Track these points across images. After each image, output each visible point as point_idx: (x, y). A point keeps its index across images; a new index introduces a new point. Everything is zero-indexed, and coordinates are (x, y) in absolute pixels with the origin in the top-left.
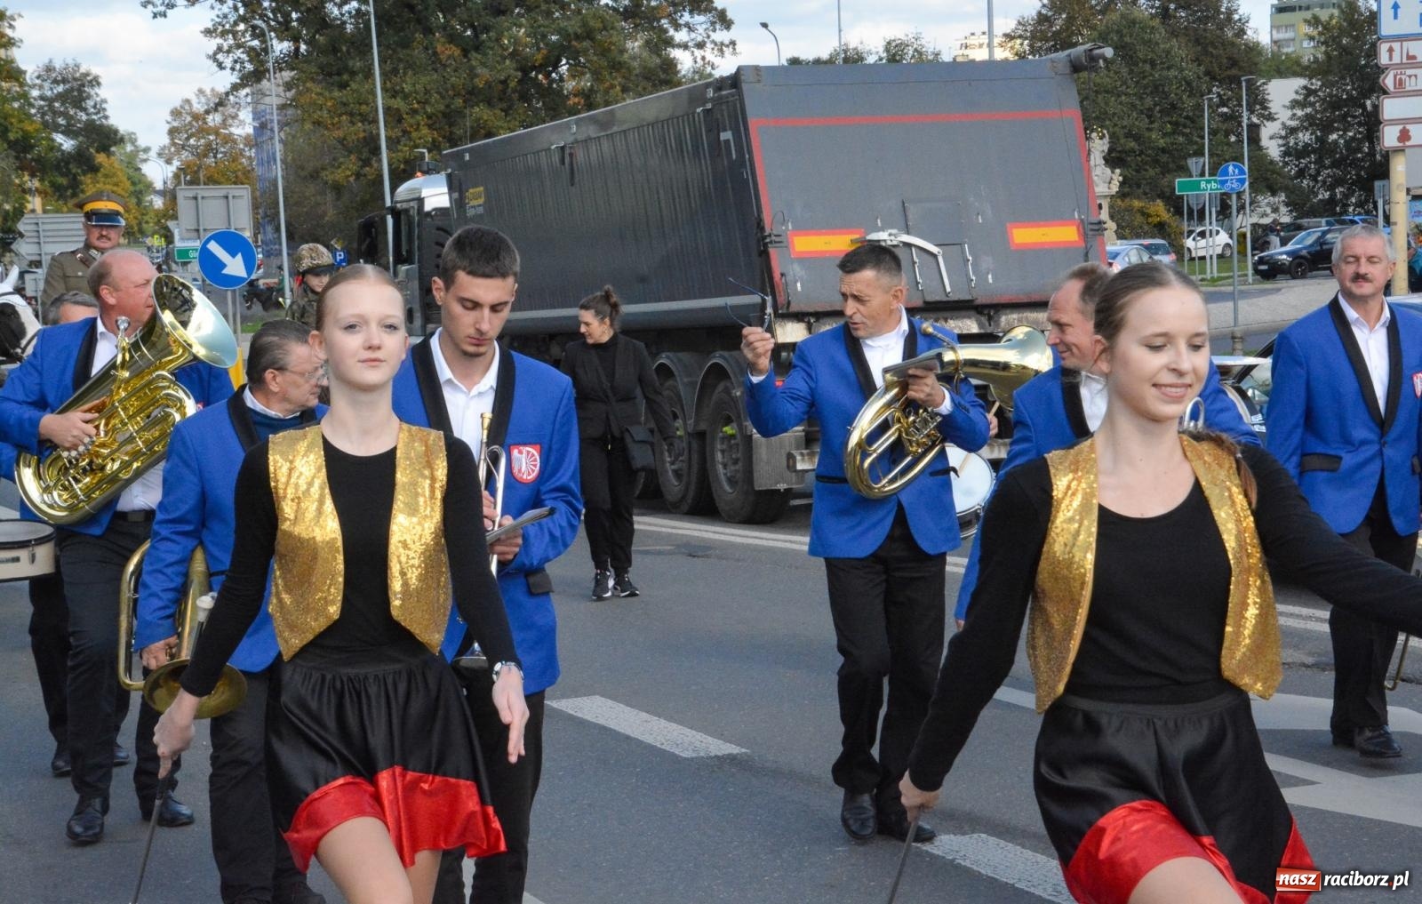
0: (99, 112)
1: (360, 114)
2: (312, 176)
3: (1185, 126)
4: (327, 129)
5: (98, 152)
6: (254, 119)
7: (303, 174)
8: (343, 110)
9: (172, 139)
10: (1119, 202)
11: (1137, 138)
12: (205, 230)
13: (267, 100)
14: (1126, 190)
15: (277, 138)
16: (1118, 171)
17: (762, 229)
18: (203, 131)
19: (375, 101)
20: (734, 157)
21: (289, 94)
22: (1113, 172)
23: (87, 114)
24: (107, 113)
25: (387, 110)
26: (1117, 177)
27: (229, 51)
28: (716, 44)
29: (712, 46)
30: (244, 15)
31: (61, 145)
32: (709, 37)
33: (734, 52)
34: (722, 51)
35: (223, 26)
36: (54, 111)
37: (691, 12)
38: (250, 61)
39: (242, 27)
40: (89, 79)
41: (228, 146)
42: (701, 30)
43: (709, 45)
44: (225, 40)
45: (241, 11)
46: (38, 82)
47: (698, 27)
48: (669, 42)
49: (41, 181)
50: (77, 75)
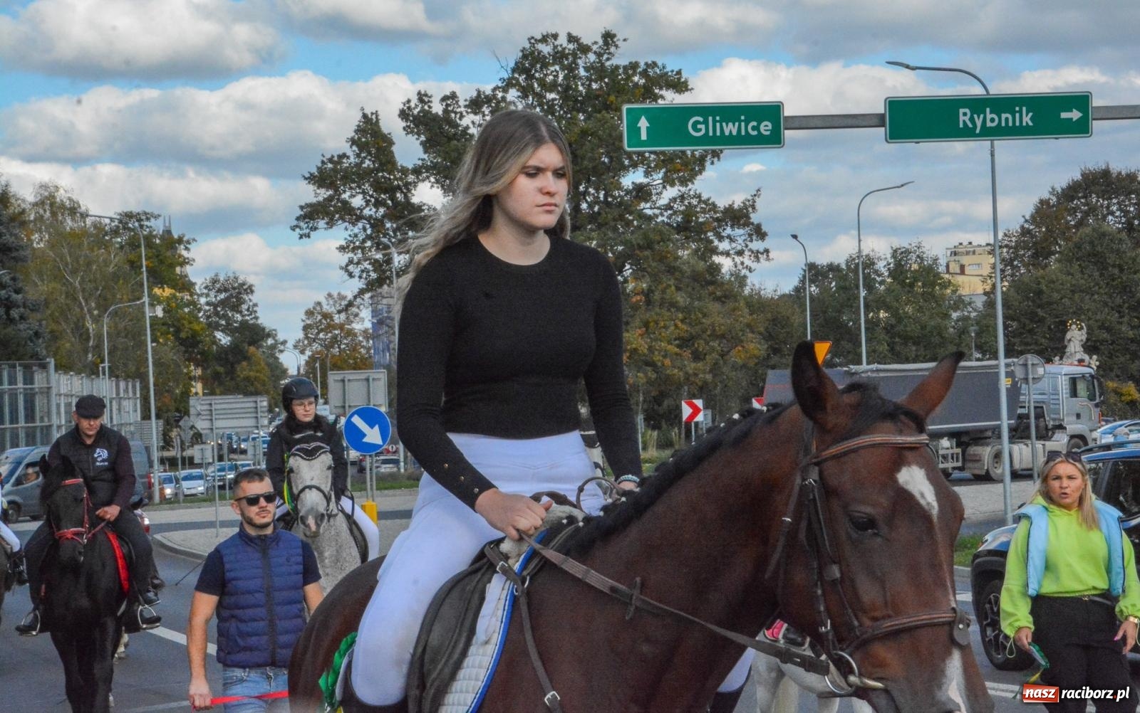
0: (251, 314)
5: (250, 344)
6: (373, 317)
9: (306, 335)
11: (1109, 330)
12: (350, 406)
13: (385, 301)
14: (1102, 372)
18: (330, 327)
23: (243, 316)
24: (257, 315)
27: (358, 263)
28: (752, 252)
29: (750, 253)
30: (371, 234)
31: (220, 340)
32: (747, 246)
33: (768, 259)
34: (758, 259)
35: (354, 243)
36: (217, 314)
37: (732, 227)
38: (375, 271)
39: (369, 244)
40: (245, 287)
41: (350, 338)
42: (740, 240)
43: (747, 253)
44: (355, 254)
45: (369, 232)
46: (205, 291)
47: (738, 238)
48: (714, 251)
49: (204, 369)
50: (236, 285)
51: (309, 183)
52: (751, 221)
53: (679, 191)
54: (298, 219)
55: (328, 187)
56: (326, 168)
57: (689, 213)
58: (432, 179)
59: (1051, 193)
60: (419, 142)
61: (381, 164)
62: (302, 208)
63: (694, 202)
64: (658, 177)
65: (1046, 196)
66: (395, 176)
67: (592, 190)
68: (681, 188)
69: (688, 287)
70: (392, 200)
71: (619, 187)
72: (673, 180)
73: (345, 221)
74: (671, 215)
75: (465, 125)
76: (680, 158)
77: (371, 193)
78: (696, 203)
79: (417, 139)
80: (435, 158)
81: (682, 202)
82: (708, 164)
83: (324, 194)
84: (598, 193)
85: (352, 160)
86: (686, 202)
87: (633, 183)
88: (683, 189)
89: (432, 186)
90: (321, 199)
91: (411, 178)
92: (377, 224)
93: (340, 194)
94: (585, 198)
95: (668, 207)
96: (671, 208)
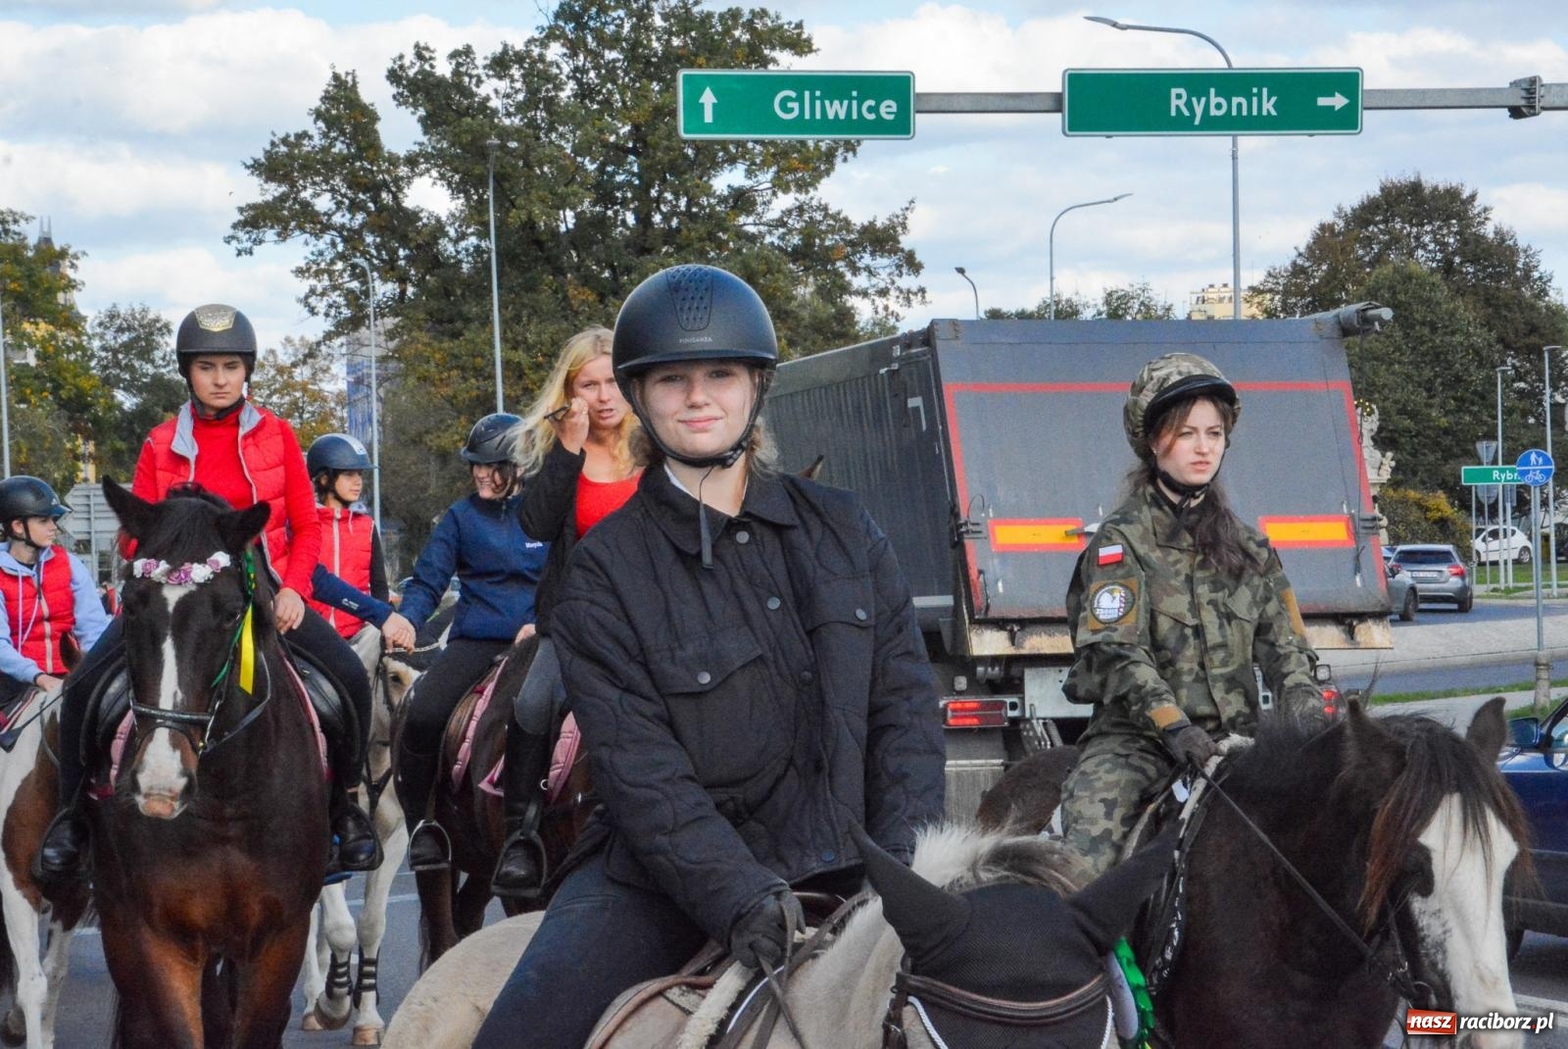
0: (168, 365)
1: (475, 369)
2: (414, 442)
3: (1473, 403)
4: (434, 385)
5: (166, 410)
6: (348, 373)
7: (403, 438)
8: (454, 363)
10: (1391, 492)
11: (1413, 415)
13: (365, 351)
14: (1400, 477)
15: (374, 396)
16: (1389, 454)
17: (957, 516)
18: (288, 387)
19: (492, 354)
20: (924, 428)
21: (392, 345)
22: (1384, 456)
23: (156, 368)
25: (506, 364)
26: (1389, 461)
27: (323, 294)
28: (901, 291)
29: (897, 293)
30: (343, 252)
31: (122, 403)
32: (893, 283)
33: (924, 301)
34: (908, 300)
35: (318, 264)
36: (118, 364)
37: (873, 254)
38: (347, 306)
39: (339, 265)
40: (158, 325)
41: (317, 404)
42: (884, 274)
43: (893, 293)
44: (319, 281)
45: (340, 247)
46: (99, 330)
47: (881, 271)
48: (845, 289)
49: (97, 445)
50: (145, 322)
51: (252, 173)
52: (901, 246)
53: (796, 199)
54: (235, 226)
55: (281, 180)
56: (277, 153)
57: (810, 232)
58: (434, 173)
59: (1335, 214)
60: (416, 117)
61: (359, 149)
62: (241, 210)
63: (818, 216)
64: (766, 178)
65: (1328, 218)
66: (379, 166)
67: (669, 196)
68: (798, 195)
69: (805, 340)
70: (375, 203)
71: (708, 191)
72: (788, 183)
73: (305, 232)
74: (784, 234)
75: (484, 95)
76: (799, 151)
77: (343, 191)
78: (820, 218)
79: (413, 113)
80: (438, 141)
81: (800, 215)
82: (838, 161)
83: (274, 190)
84: (677, 199)
85: (317, 141)
86: (806, 217)
87: (729, 186)
88: (802, 197)
89: (434, 183)
90: (269, 198)
91: (403, 171)
92: (352, 238)
93: (299, 191)
94: (658, 208)
95: (780, 223)
96: (784, 224)
